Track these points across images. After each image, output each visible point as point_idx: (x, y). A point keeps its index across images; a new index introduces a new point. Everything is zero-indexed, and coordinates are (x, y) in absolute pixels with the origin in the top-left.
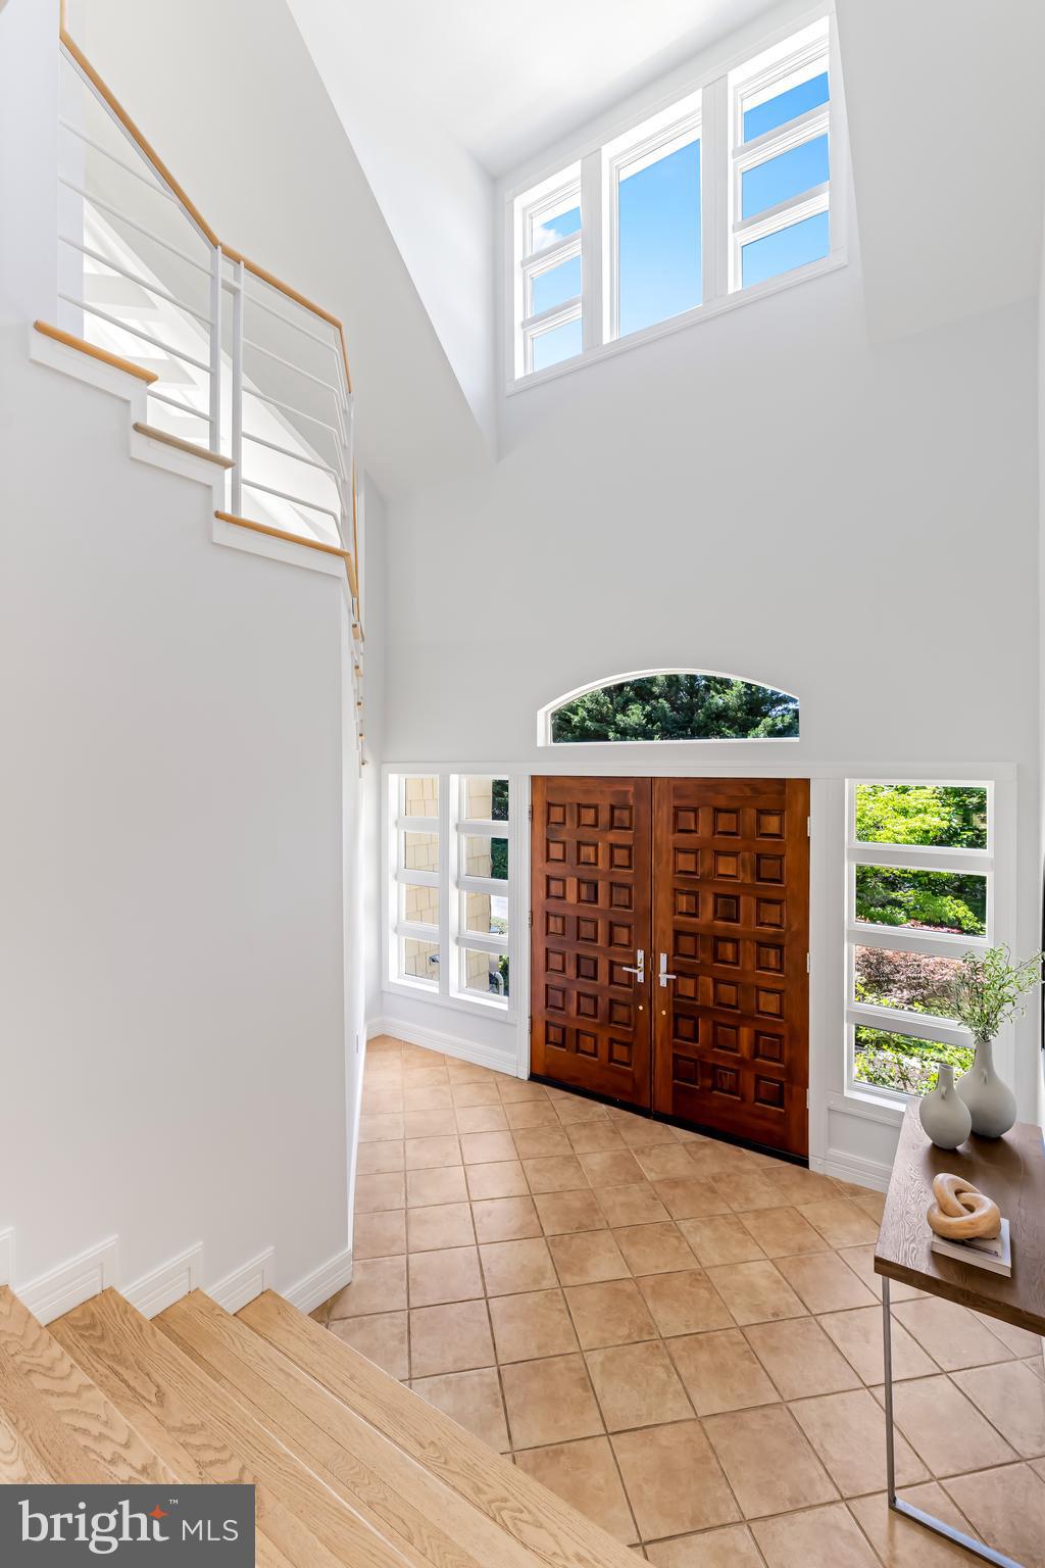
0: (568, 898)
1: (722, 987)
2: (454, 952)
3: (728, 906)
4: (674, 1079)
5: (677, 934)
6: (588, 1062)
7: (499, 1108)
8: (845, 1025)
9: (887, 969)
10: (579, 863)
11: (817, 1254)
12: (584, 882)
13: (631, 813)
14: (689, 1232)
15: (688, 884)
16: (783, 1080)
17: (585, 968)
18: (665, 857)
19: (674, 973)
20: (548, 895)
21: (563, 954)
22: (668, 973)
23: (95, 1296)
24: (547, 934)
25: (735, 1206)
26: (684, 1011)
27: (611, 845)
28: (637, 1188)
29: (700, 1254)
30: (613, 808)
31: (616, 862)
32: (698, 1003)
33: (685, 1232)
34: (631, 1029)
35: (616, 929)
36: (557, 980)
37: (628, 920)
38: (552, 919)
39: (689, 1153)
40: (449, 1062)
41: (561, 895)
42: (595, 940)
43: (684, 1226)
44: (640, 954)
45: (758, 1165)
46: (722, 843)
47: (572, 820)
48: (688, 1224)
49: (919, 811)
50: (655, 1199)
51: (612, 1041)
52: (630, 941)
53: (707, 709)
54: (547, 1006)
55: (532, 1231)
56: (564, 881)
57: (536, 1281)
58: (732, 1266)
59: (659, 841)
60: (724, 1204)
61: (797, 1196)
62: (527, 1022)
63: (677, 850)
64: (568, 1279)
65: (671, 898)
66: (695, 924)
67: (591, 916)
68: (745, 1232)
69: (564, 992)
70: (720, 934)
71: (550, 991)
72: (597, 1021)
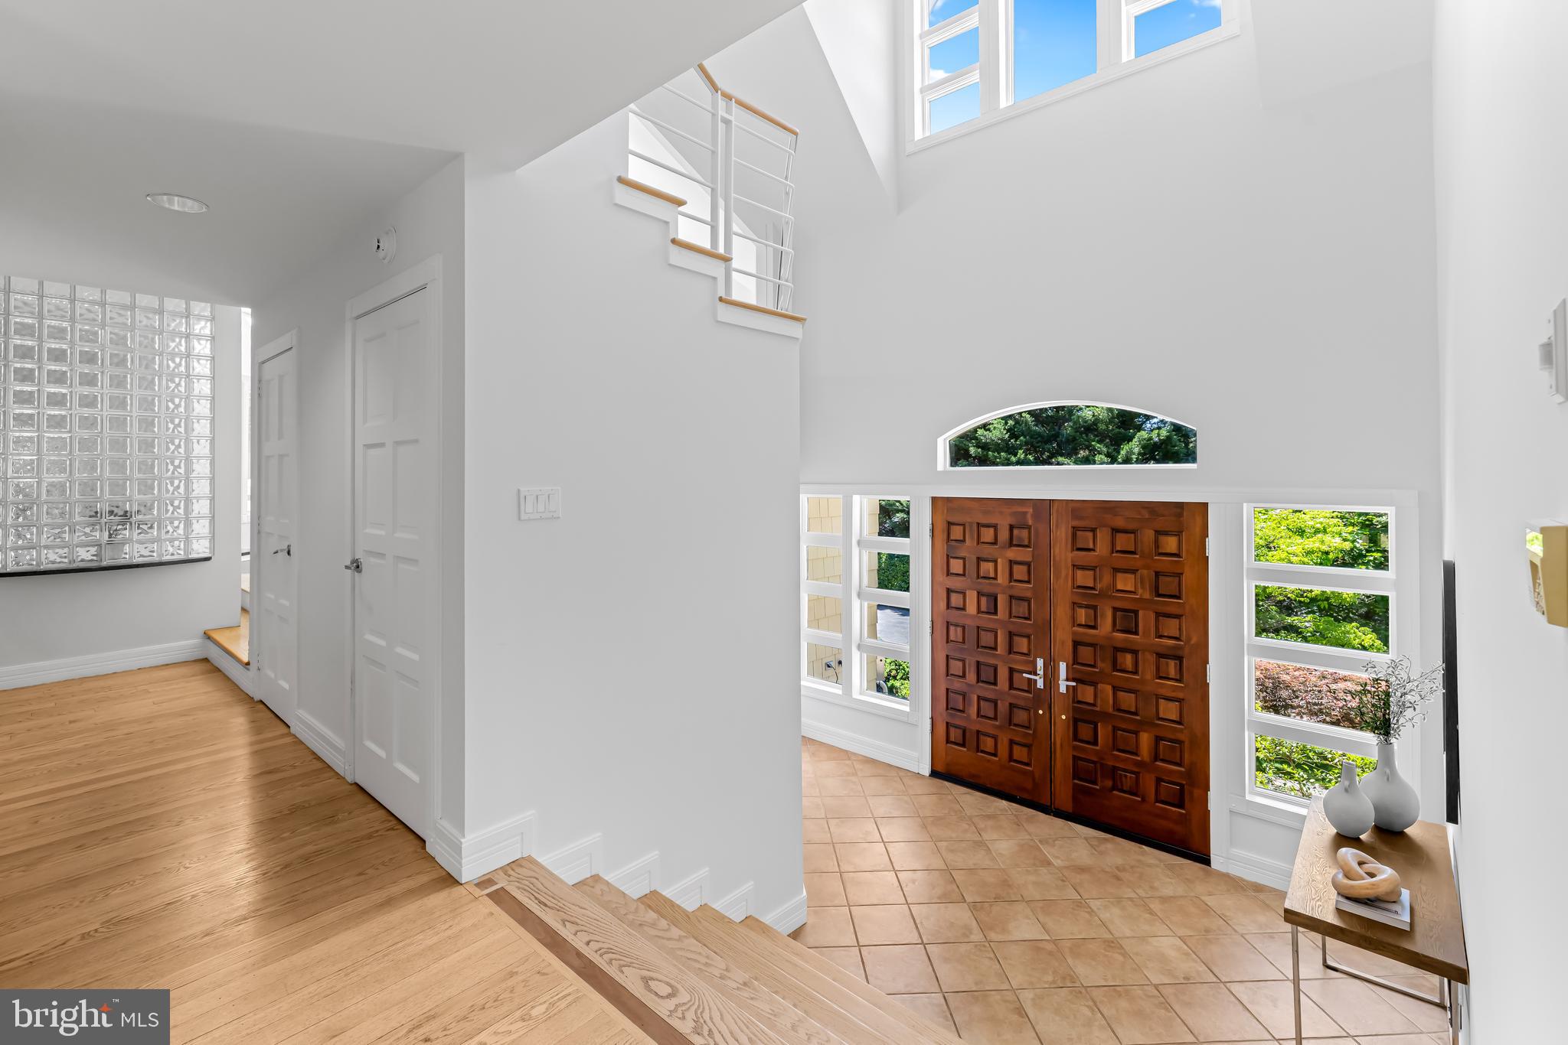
0: (967, 609)
1: (1121, 694)
2: (856, 656)
3: (1127, 620)
4: (1074, 778)
5: (1076, 644)
6: (989, 761)
7: (906, 798)
8: (1246, 733)
9: (1284, 694)
10: (978, 577)
11: (1225, 936)
12: (983, 595)
13: (1030, 533)
14: (1099, 909)
15: (1088, 599)
16: (1184, 783)
17: (986, 675)
18: (1063, 574)
19: (1073, 680)
20: (948, 606)
21: (963, 661)
22: (1067, 680)
23: (646, 895)
24: (947, 642)
25: (1141, 892)
26: (1083, 716)
27: (1011, 561)
28: (1046, 871)
29: (1111, 927)
30: (1011, 528)
31: (1016, 577)
32: (1098, 709)
33: (1095, 909)
34: (1031, 732)
35: (1016, 639)
36: (957, 685)
37: (1029, 631)
38: (952, 628)
39: (1092, 846)
40: (853, 758)
41: (962, 607)
42: (995, 649)
43: (1095, 904)
44: (1040, 662)
45: (1160, 861)
46: (1120, 560)
47: (972, 538)
48: (1098, 903)
49: (1317, 531)
50: (1063, 881)
51: (1012, 742)
52: (1029, 650)
53: (1075, 423)
54: (947, 709)
55: (951, 896)
56: (964, 594)
57: (965, 935)
58: (1143, 939)
59: (1057, 558)
60: (1130, 890)
61: (1200, 888)
62: (928, 722)
63: (1075, 567)
64: (993, 936)
65: (1069, 612)
66: (1094, 636)
67: (991, 626)
68: (1152, 913)
69: (964, 695)
70: (1118, 645)
71: (951, 694)
72: (997, 723)
